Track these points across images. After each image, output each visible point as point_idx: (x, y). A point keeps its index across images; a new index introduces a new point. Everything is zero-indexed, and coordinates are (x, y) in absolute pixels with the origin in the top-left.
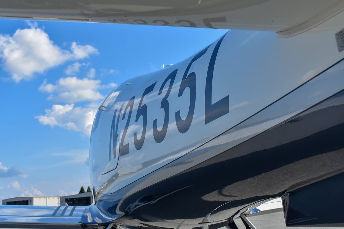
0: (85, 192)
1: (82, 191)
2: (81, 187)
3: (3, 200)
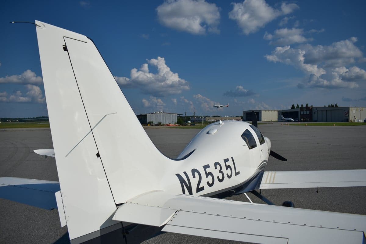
0: (295, 108)
1: (293, 107)
2: (292, 105)
3: (244, 112)
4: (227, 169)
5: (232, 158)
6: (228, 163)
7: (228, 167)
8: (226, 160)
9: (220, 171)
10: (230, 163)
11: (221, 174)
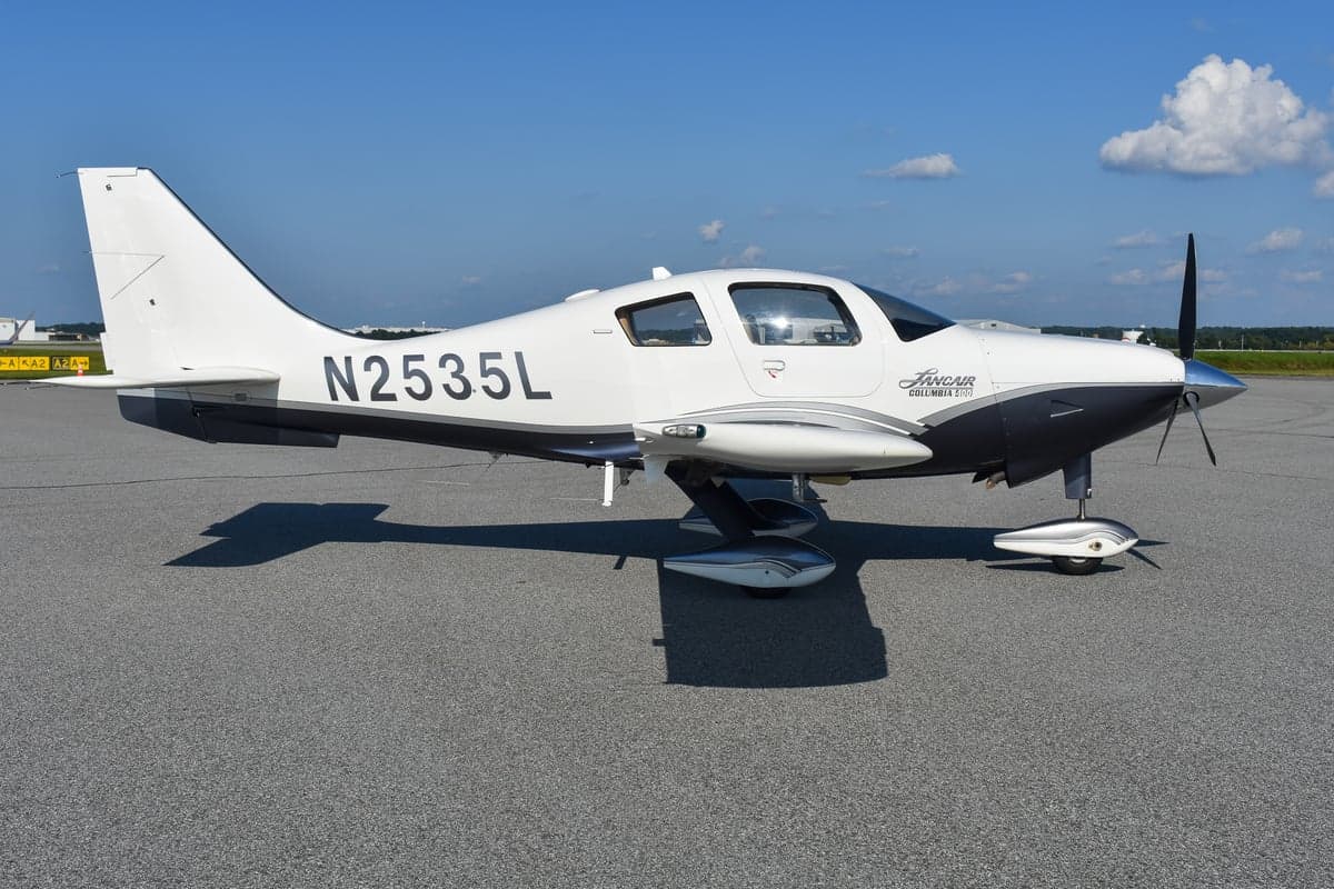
4: (484, 376)
6: (493, 364)
7: (490, 372)
9: (457, 375)
11: (457, 381)
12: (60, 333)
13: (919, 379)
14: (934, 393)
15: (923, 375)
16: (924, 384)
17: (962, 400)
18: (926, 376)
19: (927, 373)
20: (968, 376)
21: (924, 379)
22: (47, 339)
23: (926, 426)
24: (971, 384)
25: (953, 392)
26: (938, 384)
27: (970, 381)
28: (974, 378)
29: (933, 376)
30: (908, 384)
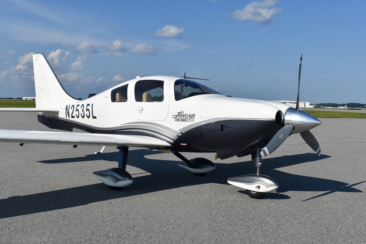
4: (87, 111)
5: (92, 104)
6: (88, 107)
7: (88, 110)
8: (88, 105)
9: (83, 111)
10: (90, 108)
11: (83, 112)
12: (317, 106)
13: (178, 115)
14: (182, 120)
15: (179, 113)
16: (180, 117)
17: (191, 123)
18: (180, 114)
19: (180, 112)
20: (193, 114)
21: (180, 115)
22: (313, 107)
23: (181, 133)
24: (194, 118)
25: (188, 120)
26: (184, 117)
27: (194, 116)
28: (195, 115)
29: (182, 114)
30: (175, 116)
